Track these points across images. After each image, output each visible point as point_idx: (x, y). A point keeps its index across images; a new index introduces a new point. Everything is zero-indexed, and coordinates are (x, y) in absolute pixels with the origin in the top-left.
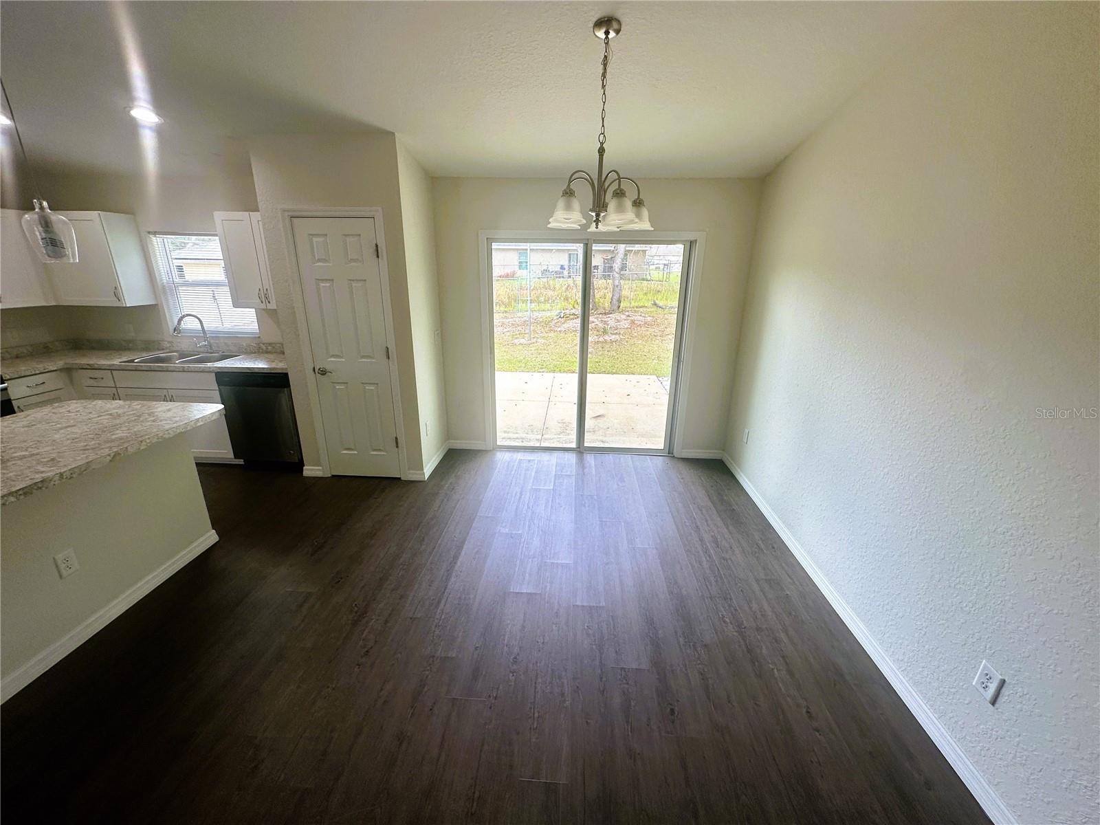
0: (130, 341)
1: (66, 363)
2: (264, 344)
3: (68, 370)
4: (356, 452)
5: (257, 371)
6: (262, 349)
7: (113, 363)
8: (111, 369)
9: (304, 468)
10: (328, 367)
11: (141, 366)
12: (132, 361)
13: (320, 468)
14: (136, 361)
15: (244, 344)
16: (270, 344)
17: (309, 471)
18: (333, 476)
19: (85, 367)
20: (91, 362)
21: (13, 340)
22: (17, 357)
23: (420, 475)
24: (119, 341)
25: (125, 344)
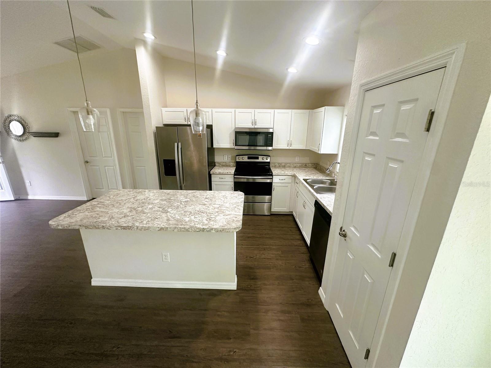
1: (294, 174)
3: (295, 177)
7: (301, 179)
8: (299, 181)
9: (321, 288)
11: (304, 184)
12: (307, 180)
13: (325, 297)
14: (309, 180)
17: (321, 292)
20: (298, 176)
21: (296, 161)
22: (295, 167)
24: (324, 168)
25: (325, 170)
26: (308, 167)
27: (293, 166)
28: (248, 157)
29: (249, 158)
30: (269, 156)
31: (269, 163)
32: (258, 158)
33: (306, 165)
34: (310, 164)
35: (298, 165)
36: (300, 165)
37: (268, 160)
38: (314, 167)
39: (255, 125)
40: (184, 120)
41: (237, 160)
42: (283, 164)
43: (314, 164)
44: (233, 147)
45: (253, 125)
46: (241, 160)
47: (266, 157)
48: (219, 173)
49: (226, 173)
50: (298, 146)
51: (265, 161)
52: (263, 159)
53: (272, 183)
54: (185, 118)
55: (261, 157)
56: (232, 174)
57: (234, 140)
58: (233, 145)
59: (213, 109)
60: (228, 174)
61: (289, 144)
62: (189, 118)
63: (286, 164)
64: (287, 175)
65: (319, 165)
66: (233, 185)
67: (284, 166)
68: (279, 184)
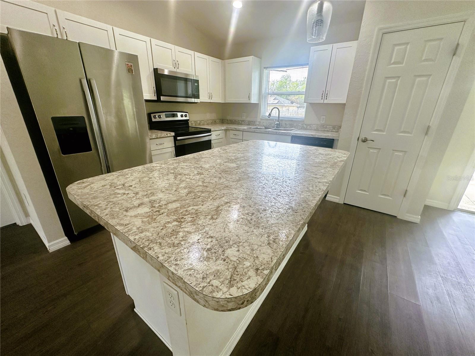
0: (243, 121)
1: (227, 127)
2: (305, 125)
3: (226, 130)
4: (368, 194)
5: (317, 136)
6: (304, 128)
7: (243, 128)
8: (243, 131)
9: (328, 195)
10: (369, 138)
11: (257, 130)
12: (251, 128)
13: (339, 198)
15: (295, 125)
16: (309, 125)
17: (330, 197)
18: (344, 203)
19: (233, 129)
20: (235, 128)
21: (208, 117)
22: (208, 124)
23: (416, 219)
24: (239, 120)
25: (241, 122)
26: (217, 123)
27: (206, 123)
28: (165, 114)
29: (167, 116)
30: (187, 113)
31: (189, 120)
32: (176, 116)
33: (215, 121)
34: (218, 120)
36: (211, 121)
37: (187, 118)
38: (220, 122)
39: (177, 68)
41: (153, 120)
42: (198, 122)
43: (220, 119)
44: (155, 98)
45: (175, 68)
46: (158, 119)
47: (184, 114)
48: (156, 137)
49: (165, 135)
50: (217, 99)
51: (184, 118)
52: (182, 116)
53: (211, 140)
54: (56, 32)
55: (179, 114)
56: (172, 136)
57: (154, 87)
58: (155, 95)
59: (114, 28)
60: (168, 136)
61: (210, 97)
62: (66, 34)
63: (201, 121)
64: (221, 129)
65: (227, 120)
66: (174, 152)
67: (200, 124)
68: (216, 141)
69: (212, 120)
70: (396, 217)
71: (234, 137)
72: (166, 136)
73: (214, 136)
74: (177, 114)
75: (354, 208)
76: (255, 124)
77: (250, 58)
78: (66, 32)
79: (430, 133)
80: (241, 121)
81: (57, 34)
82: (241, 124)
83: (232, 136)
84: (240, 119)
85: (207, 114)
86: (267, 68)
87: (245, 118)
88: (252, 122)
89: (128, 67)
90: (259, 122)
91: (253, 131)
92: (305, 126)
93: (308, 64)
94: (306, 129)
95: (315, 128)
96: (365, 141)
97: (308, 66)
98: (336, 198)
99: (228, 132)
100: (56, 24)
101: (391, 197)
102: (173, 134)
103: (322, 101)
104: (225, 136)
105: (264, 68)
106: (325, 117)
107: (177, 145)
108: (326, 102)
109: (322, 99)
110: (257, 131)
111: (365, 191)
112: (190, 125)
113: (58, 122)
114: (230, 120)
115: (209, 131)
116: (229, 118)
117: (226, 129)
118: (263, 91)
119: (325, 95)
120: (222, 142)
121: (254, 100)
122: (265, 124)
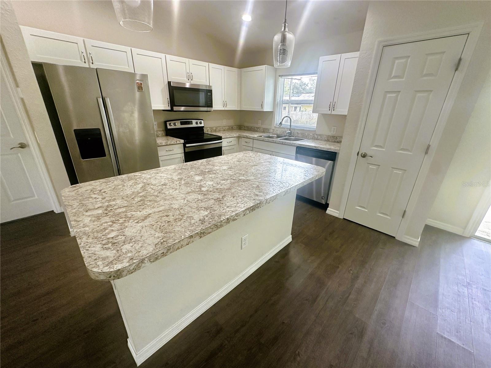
0: (258, 128)
1: (239, 134)
2: (316, 135)
4: (367, 211)
5: (319, 149)
6: (315, 138)
7: (254, 136)
8: (253, 139)
9: (328, 209)
10: (369, 153)
12: (261, 136)
13: (338, 212)
14: (262, 136)
15: (306, 134)
16: (320, 135)
17: (330, 211)
18: (344, 218)
19: (244, 137)
20: (247, 135)
21: (224, 124)
22: (224, 130)
23: (415, 242)
24: (254, 127)
25: (256, 129)
26: (235, 129)
27: (222, 129)
28: (180, 122)
29: (182, 123)
30: (202, 120)
31: (203, 127)
32: (191, 123)
33: (232, 128)
34: (235, 126)
35: (227, 128)
37: (202, 125)
38: (238, 128)
39: (191, 80)
40: (81, 60)
41: (169, 127)
42: (214, 128)
43: (238, 126)
44: (169, 108)
45: (188, 80)
46: (173, 127)
47: (199, 121)
48: (165, 145)
49: (174, 142)
50: (232, 107)
51: (199, 125)
52: (197, 123)
53: (221, 147)
54: (84, 57)
55: (194, 122)
56: (182, 143)
57: (168, 99)
58: (169, 106)
59: (133, 49)
60: (177, 143)
61: (225, 105)
62: (92, 58)
63: (217, 128)
64: (234, 136)
65: (244, 126)
66: (184, 158)
67: (215, 131)
68: (228, 148)
69: (228, 126)
70: (394, 237)
71: (246, 144)
72: (176, 143)
73: (225, 143)
74: (192, 121)
75: (353, 224)
76: (269, 132)
77: (263, 67)
78: (91, 57)
79: (430, 152)
80: (256, 127)
81: (84, 59)
82: (257, 131)
83: (244, 143)
84: (256, 126)
85: (224, 121)
86: (282, 76)
87: (260, 125)
88: (267, 129)
89: (138, 85)
90: (273, 130)
91: (262, 140)
92: (316, 137)
93: (317, 73)
94: (317, 139)
95: (326, 139)
96: (364, 156)
97: (317, 75)
98: (336, 213)
99: (240, 139)
100: (84, 51)
101: (390, 216)
102: (182, 141)
103: (329, 112)
104: (238, 143)
105: (280, 76)
106: (335, 128)
107: (186, 151)
108: (333, 113)
109: (329, 110)
110: (265, 140)
111: (364, 207)
112: (205, 131)
113: (78, 133)
114: (247, 127)
115: (220, 138)
116: (246, 124)
117: (239, 137)
118: (278, 99)
119: (332, 107)
120: (234, 148)
121: (267, 108)
122: (278, 132)
